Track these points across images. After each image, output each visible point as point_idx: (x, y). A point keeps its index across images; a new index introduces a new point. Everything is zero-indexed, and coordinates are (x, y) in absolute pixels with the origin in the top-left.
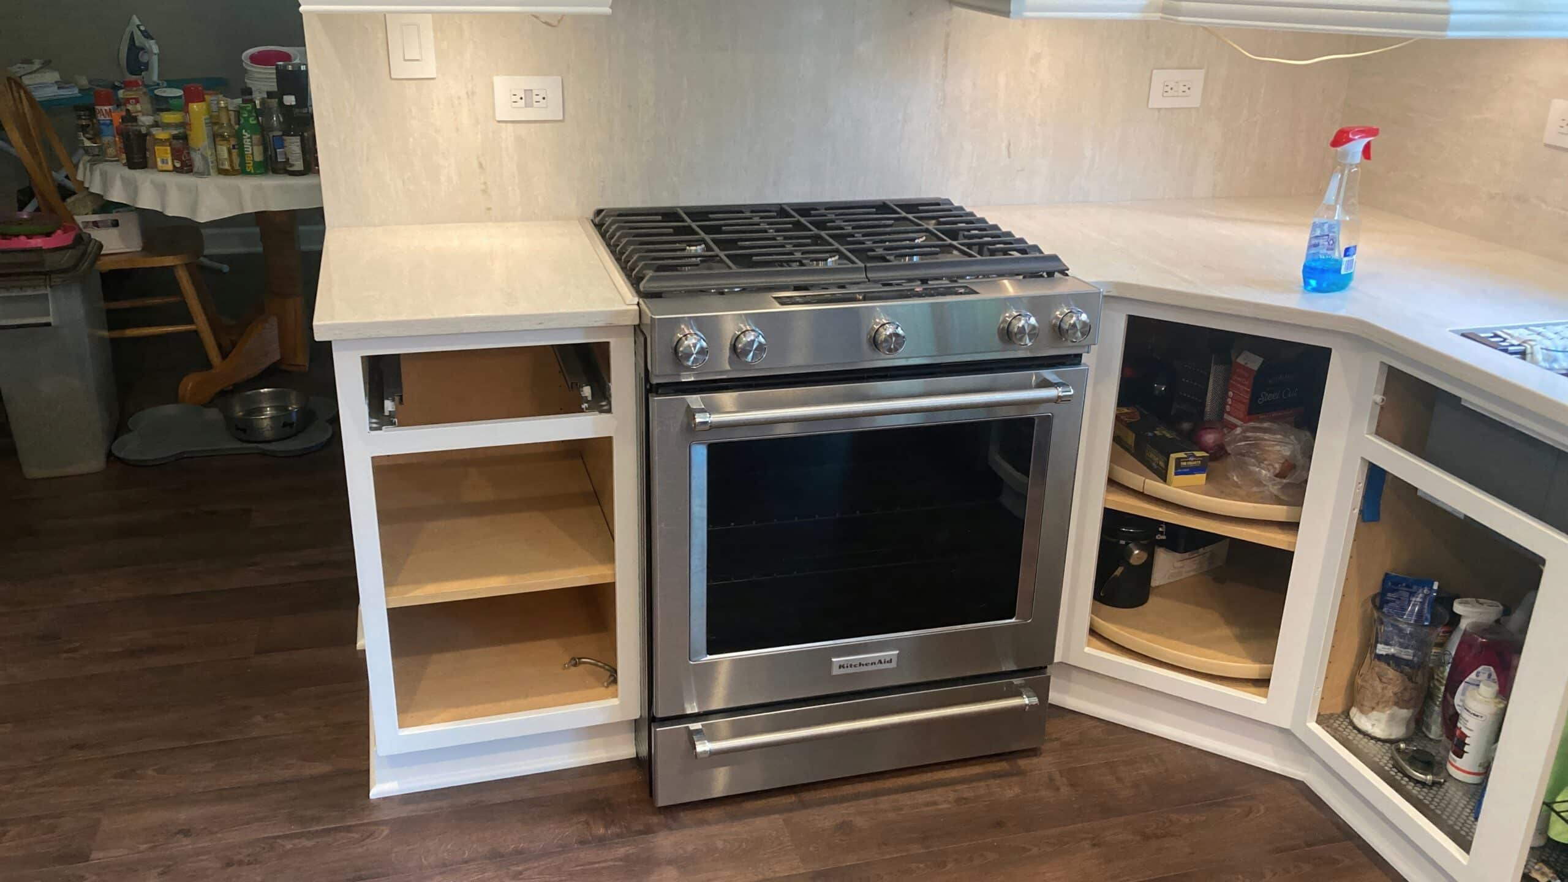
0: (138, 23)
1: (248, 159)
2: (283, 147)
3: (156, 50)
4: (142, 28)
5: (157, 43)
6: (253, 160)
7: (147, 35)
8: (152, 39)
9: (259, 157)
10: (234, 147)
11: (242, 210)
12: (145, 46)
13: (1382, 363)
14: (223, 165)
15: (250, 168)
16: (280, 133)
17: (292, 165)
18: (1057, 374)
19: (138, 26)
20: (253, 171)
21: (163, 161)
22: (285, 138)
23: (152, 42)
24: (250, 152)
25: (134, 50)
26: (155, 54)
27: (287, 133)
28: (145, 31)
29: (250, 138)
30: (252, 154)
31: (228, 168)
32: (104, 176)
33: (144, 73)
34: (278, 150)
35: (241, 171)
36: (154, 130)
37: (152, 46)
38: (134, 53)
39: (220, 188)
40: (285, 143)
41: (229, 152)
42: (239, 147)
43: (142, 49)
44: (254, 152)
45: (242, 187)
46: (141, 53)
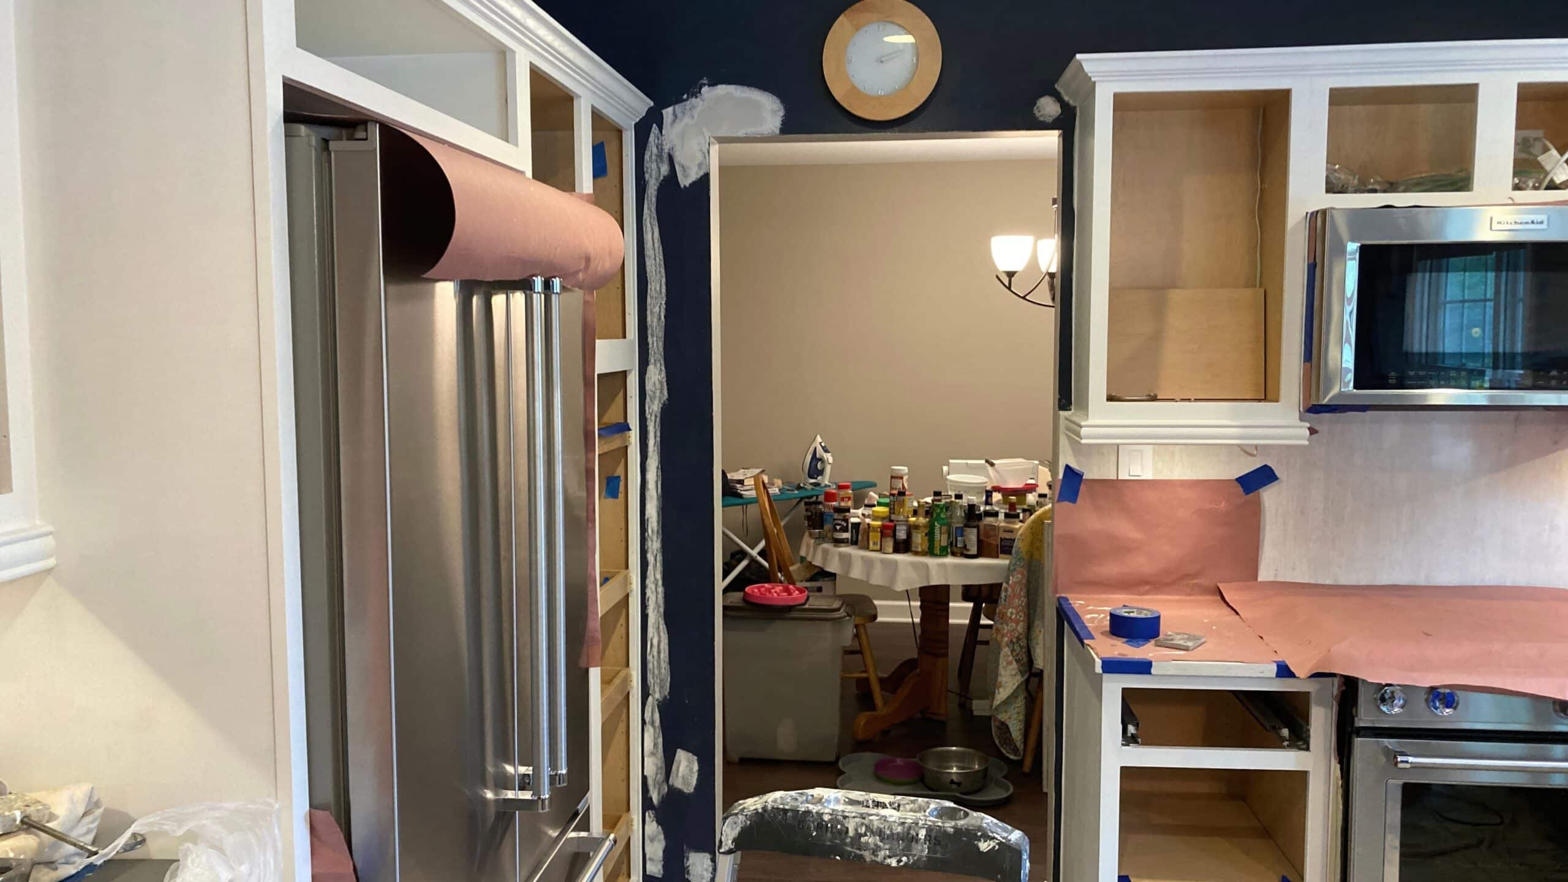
0: (820, 440)
1: (937, 544)
2: (962, 536)
3: (831, 460)
4: (823, 444)
5: (832, 456)
6: (940, 545)
7: (826, 451)
8: (829, 452)
9: (944, 543)
10: (926, 535)
11: (929, 582)
12: (823, 457)
14: (916, 547)
15: (937, 551)
16: (962, 525)
17: (968, 550)
19: (820, 443)
20: (939, 553)
21: (874, 544)
22: (965, 529)
23: (829, 455)
24: (939, 539)
25: (815, 458)
26: (829, 464)
27: (966, 526)
28: (825, 446)
29: (940, 528)
30: (940, 540)
31: (920, 549)
32: (825, 553)
33: (819, 478)
34: (959, 538)
35: (930, 552)
36: (868, 520)
37: (829, 457)
38: (814, 463)
39: (914, 565)
40: (965, 533)
41: (922, 537)
42: (930, 535)
43: (821, 460)
44: (942, 539)
45: (930, 565)
46: (819, 463)
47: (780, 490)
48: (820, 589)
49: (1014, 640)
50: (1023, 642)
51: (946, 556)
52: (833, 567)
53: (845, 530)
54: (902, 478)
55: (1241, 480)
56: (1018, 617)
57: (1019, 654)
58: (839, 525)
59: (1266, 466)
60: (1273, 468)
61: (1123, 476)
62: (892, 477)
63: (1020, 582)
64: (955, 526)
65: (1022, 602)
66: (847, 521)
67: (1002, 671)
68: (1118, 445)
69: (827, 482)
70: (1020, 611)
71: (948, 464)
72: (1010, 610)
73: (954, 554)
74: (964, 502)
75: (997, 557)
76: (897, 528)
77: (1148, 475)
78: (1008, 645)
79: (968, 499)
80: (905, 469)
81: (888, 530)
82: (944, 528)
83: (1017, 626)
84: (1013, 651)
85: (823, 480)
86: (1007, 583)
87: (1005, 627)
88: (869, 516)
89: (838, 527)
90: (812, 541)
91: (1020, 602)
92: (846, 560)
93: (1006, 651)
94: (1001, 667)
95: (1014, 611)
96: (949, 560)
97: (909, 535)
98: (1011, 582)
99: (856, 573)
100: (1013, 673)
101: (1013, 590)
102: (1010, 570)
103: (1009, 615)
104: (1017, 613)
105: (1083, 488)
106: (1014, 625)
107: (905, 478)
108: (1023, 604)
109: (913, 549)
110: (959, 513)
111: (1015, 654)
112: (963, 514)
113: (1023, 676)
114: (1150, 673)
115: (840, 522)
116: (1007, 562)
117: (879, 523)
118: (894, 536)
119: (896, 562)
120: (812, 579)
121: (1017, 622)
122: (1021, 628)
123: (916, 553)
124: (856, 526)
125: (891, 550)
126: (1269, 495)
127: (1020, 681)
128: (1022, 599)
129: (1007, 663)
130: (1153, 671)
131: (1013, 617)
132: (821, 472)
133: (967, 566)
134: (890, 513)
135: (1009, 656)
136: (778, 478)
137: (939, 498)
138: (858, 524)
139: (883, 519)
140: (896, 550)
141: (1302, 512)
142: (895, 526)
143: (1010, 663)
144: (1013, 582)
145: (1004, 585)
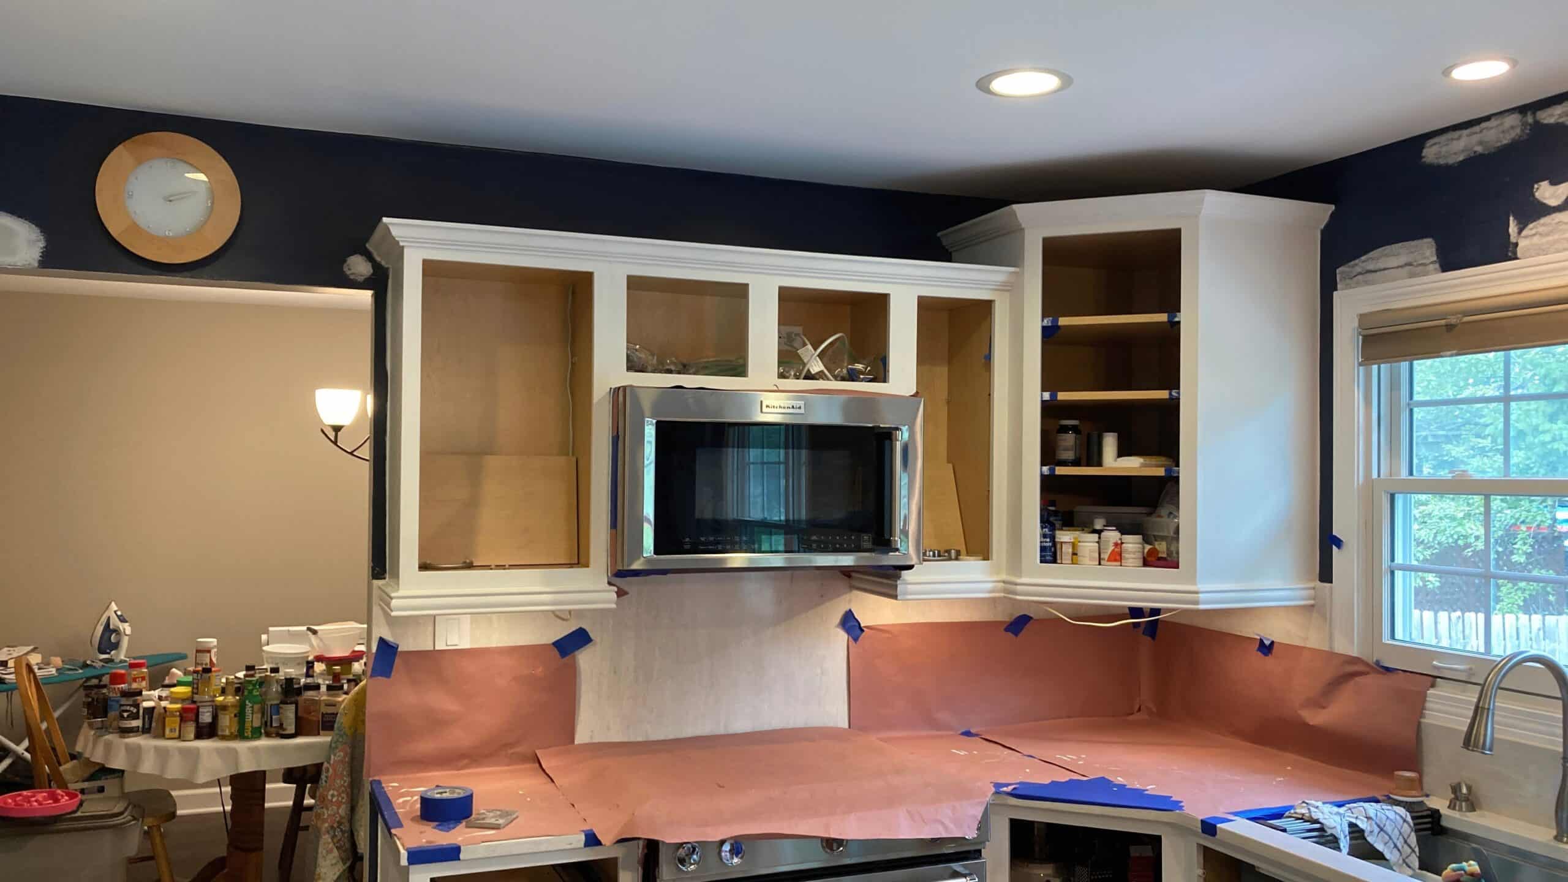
0: (116, 608)
1: (248, 725)
2: (278, 713)
3: (128, 631)
4: (119, 613)
5: (130, 626)
6: (252, 727)
7: (123, 620)
8: (127, 622)
9: (257, 723)
10: (235, 716)
11: (237, 769)
12: (119, 627)
13: (1199, 845)
14: (223, 730)
15: (248, 733)
16: (277, 702)
17: (284, 730)
18: (963, 866)
19: (115, 612)
20: (250, 736)
21: (171, 731)
22: (281, 705)
23: (126, 625)
24: (250, 720)
25: (108, 629)
26: (127, 635)
27: (283, 702)
28: (121, 616)
29: (252, 707)
30: (252, 721)
31: (227, 733)
32: (108, 746)
33: (113, 652)
34: (274, 717)
35: (241, 735)
36: (164, 704)
37: (126, 628)
38: (107, 634)
39: (219, 751)
40: (281, 711)
41: (230, 720)
42: (241, 715)
43: (116, 631)
44: (254, 719)
45: (239, 750)
46: (113, 636)
47: (57, 670)
48: (101, 790)
49: (335, 825)
50: (345, 826)
51: (258, 738)
52: (117, 762)
53: (135, 717)
54: (209, 651)
55: (557, 644)
56: (340, 799)
57: (340, 840)
58: (126, 711)
59: (581, 628)
60: (587, 630)
61: (440, 646)
62: (198, 651)
63: (342, 761)
64: (269, 703)
65: (345, 782)
66: (137, 706)
67: (320, 861)
68: (434, 616)
69: (122, 657)
70: (343, 792)
71: (267, 632)
72: (331, 792)
73: (268, 735)
74: (281, 676)
75: (319, 734)
76: (201, 710)
77: (465, 644)
78: (328, 832)
79: (285, 673)
80: (213, 641)
81: (189, 713)
82: (257, 707)
83: (338, 809)
84: (333, 838)
85: (118, 654)
86: (329, 763)
87: (326, 812)
88: (166, 698)
89: (125, 715)
90: (92, 732)
91: (342, 782)
92: (135, 753)
93: (326, 838)
94: (320, 855)
95: (336, 793)
96: (264, 742)
97: (215, 717)
98: (332, 762)
99: (148, 766)
100: (334, 861)
101: (335, 770)
102: (331, 748)
103: (330, 798)
104: (339, 795)
105: (397, 661)
106: (335, 808)
107: (214, 651)
108: (346, 784)
109: (220, 733)
110: (275, 688)
111: (335, 840)
112: (280, 689)
113: (344, 864)
114: (459, 859)
115: (128, 708)
116: (329, 739)
117: (179, 706)
118: (197, 720)
119: (198, 749)
120: (91, 778)
121: (339, 804)
122: (343, 811)
123: (224, 738)
124: (150, 711)
125: (192, 736)
126: (584, 658)
127: (341, 870)
128: (345, 779)
129: (327, 851)
130: (462, 856)
131: (334, 800)
132: (116, 646)
133: (283, 747)
134: (193, 693)
135: (329, 843)
136: (56, 656)
137: (252, 672)
138: (153, 708)
139: (183, 700)
140: (199, 736)
141: (615, 672)
142: (198, 708)
143: (330, 851)
144: (335, 761)
145: (326, 765)
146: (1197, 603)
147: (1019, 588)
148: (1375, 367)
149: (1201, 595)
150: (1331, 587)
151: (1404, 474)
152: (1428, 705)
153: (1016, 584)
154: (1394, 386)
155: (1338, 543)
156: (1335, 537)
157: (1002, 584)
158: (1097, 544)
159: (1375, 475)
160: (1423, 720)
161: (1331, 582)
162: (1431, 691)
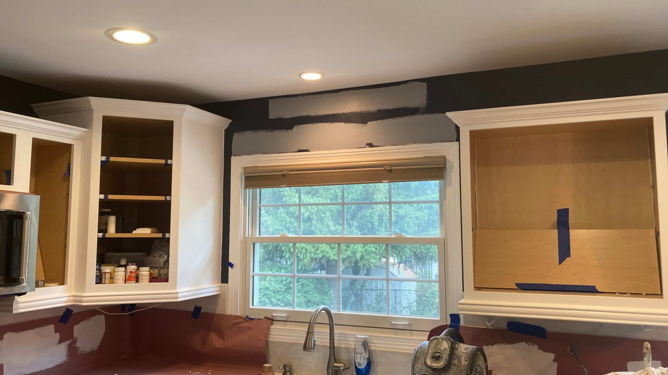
146: (177, 298)
147: (84, 299)
148: (248, 190)
149: (179, 294)
150: (228, 285)
151: (257, 235)
152: (271, 333)
153: (83, 297)
154: (254, 198)
155: (232, 266)
156: (230, 263)
157: (73, 298)
158: (124, 273)
159: (247, 236)
160: (268, 339)
161: (227, 283)
162: (272, 327)
